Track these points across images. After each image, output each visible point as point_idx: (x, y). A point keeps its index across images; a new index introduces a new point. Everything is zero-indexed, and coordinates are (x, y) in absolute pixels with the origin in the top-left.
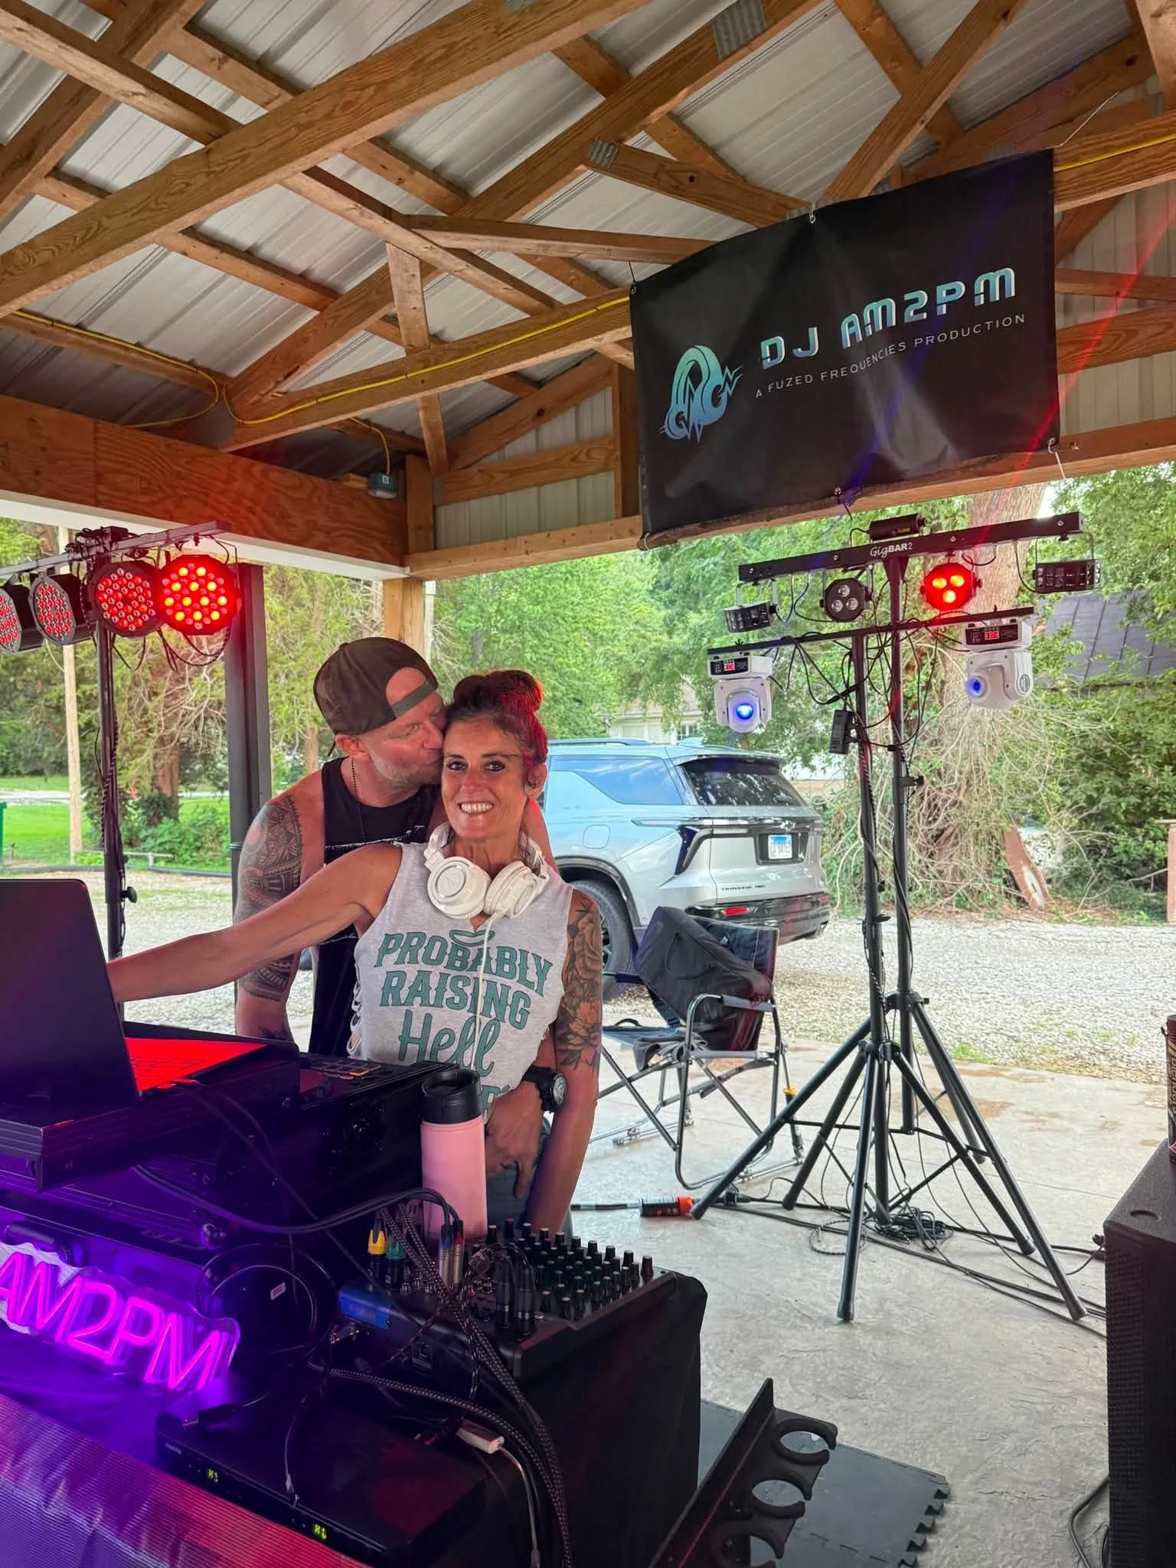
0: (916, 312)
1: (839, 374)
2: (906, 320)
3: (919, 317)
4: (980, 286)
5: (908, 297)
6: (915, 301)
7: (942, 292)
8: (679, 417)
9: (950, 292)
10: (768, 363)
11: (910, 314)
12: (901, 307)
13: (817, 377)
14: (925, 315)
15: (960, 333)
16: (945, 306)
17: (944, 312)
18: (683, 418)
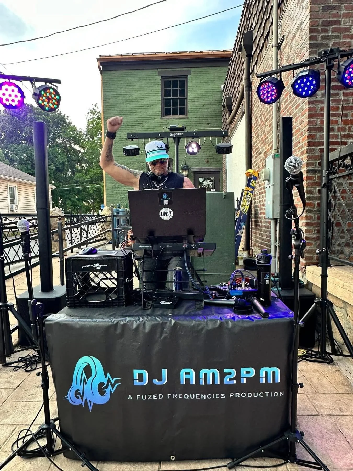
0: (230, 379)
1: (178, 396)
2: (225, 383)
3: (231, 382)
4: (262, 372)
5: (226, 371)
6: (230, 374)
7: (243, 371)
8: (77, 392)
9: (248, 372)
10: (137, 383)
11: (227, 380)
12: (223, 375)
13: (165, 396)
14: (235, 382)
15: (253, 395)
16: (245, 379)
17: (245, 382)
18: (80, 394)
